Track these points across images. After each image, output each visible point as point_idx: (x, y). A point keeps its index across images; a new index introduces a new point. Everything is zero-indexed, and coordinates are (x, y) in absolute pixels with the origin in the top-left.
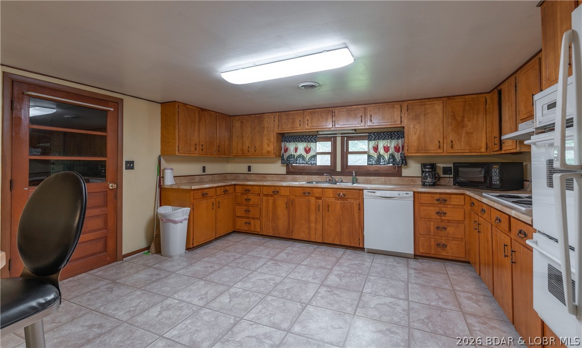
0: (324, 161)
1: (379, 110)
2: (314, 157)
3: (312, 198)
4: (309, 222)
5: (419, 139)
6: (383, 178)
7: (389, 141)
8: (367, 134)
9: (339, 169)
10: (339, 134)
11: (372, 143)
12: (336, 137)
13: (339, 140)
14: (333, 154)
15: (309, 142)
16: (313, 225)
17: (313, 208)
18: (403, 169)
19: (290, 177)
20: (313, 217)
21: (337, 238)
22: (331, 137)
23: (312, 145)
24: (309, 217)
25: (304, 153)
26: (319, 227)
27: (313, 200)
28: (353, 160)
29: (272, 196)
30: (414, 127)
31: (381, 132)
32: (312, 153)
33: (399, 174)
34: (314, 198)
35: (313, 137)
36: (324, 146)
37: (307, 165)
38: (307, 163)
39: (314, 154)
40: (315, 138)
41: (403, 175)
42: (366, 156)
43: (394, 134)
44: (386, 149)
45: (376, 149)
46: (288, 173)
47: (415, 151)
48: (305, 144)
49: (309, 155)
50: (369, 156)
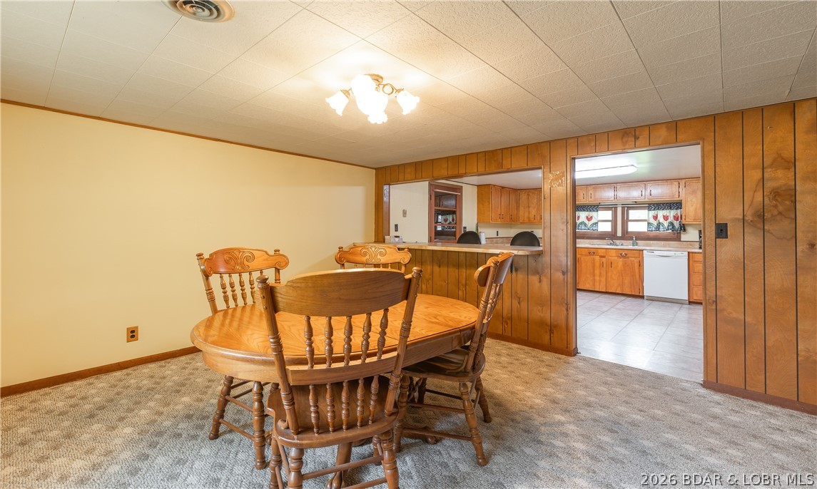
0: (606, 227)
1: (659, 186)
2: (596, 224)
4: (594, 275)
5: (695, 210)
7: (668, 211)
8: (647, 205)
9: (619, 234)
10: (620, 205)
11: (652, 213)
13: (619, 210)
14: (614, 222)
15: (591, 211)
17: (597, 264)
18: (682, 235)
20: (597, 272)
21: (619, 288)
22: (612, 208)
23: (593, 214)
24: (594, 272)
25: (586, 221)
26: (603, 280)
27: (597, 258)
28: (632, 227)
30: (691, 200)
31: (660, 204)
32: (594, 221)
33: (678, 239)
35: (595, 207)
36: (605, 215)
37: (589, 231)
38: (589, 229)
39: (596, 221)
40: (597, 208)
41: (682, 240)
42: (646, 224)
43: (673, 205)
44: (666, 218)
45: (655, 218)
47: (692, 220)
48: (587, 213)
49: (591, 223)
50: (649, 224)
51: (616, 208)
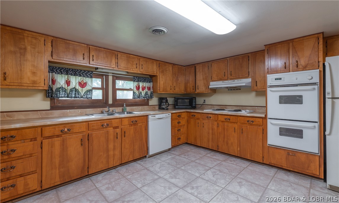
0: (97, 95)
1: (146, 63)
2: (90, 91)
3: (110, 128)
4: (108, 150)
5: (164, 84)
6: (140, 107)
7: (144, 83)
8: (132, 77)
9: (110, 102)
10: (111, 73)
11: (136, 83)
12: (108, 75)
13: (110, 78)
15: (84, 76)
16: (111, 153)
17: (111, 137)
18: (149, 101)
19: (57, 112)
20: (111, 146)
21: (131, 156)
22: (103, 75)
23: (88, 80)
24: (108, 146)
25: (78, 87)
26: (117, 152)
27: (111, 130)
28: (120, 95)
29: (58, 136)
30: (162, 77)
31: (141, 77)
32: (88, 88)
33: (147, 104)
34: (112, 128)
35: (90, 73)
36: (97, 83)
37: (82, 99)
38: (82, 97)
39: (90, 88)
40: (91, 74)
41: (150, 104)
42: (132, 92)
43: (147, 79)
44: (143, 89)
45: (138, 88)
46: (53, 108)
47: (162, 91)
48: (80, 78)
49: (85, 89)
50: (134, 92)
51: (107, 77)
